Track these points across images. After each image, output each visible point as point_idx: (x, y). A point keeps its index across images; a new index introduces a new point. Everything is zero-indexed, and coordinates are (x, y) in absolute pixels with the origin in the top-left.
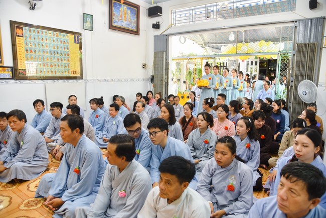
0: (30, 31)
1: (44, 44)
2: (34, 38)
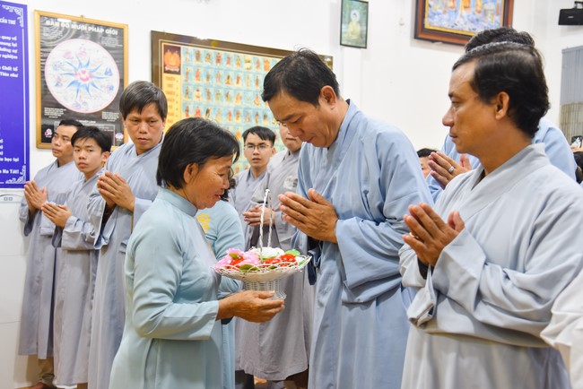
0: (198, 56)
1: (231, 93)
2: (208, 77)
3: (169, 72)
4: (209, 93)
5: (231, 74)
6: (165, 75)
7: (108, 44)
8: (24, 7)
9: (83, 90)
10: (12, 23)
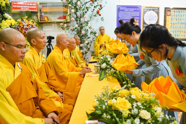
0: (175, 12)
1: (182, 19)
2: (177, 16)
3: (168, 16)
4: (177, 19)
5: (182, 15)
6: (167, 16)
7: (156, 11)
8: (141, 6)
9: (151, 21)
10: (139, 9)
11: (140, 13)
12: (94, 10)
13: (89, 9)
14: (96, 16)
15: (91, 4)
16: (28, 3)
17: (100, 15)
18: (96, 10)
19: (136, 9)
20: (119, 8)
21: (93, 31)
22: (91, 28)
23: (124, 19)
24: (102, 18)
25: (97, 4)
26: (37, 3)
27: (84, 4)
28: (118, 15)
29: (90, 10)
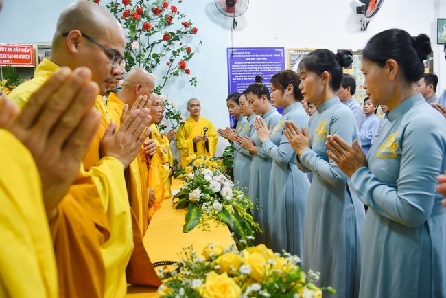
10: (279, 55)
11: (281, 63)
12: (172, 60)
13: (161, 58)
14: (178, 75)
15: (165, 46)
16: (10, 47)
17: (188, 72)
18: (178, 60)
19: (271, 56)
20: (232, 55)
21: (172, 110)
22: (168, 104)
23: (245, 79)
24: (193, 79)
25: (179, 47)
26: (32, 46)
27: (148, 47)
28: (231, 70)
29: (164, 61)
